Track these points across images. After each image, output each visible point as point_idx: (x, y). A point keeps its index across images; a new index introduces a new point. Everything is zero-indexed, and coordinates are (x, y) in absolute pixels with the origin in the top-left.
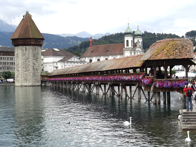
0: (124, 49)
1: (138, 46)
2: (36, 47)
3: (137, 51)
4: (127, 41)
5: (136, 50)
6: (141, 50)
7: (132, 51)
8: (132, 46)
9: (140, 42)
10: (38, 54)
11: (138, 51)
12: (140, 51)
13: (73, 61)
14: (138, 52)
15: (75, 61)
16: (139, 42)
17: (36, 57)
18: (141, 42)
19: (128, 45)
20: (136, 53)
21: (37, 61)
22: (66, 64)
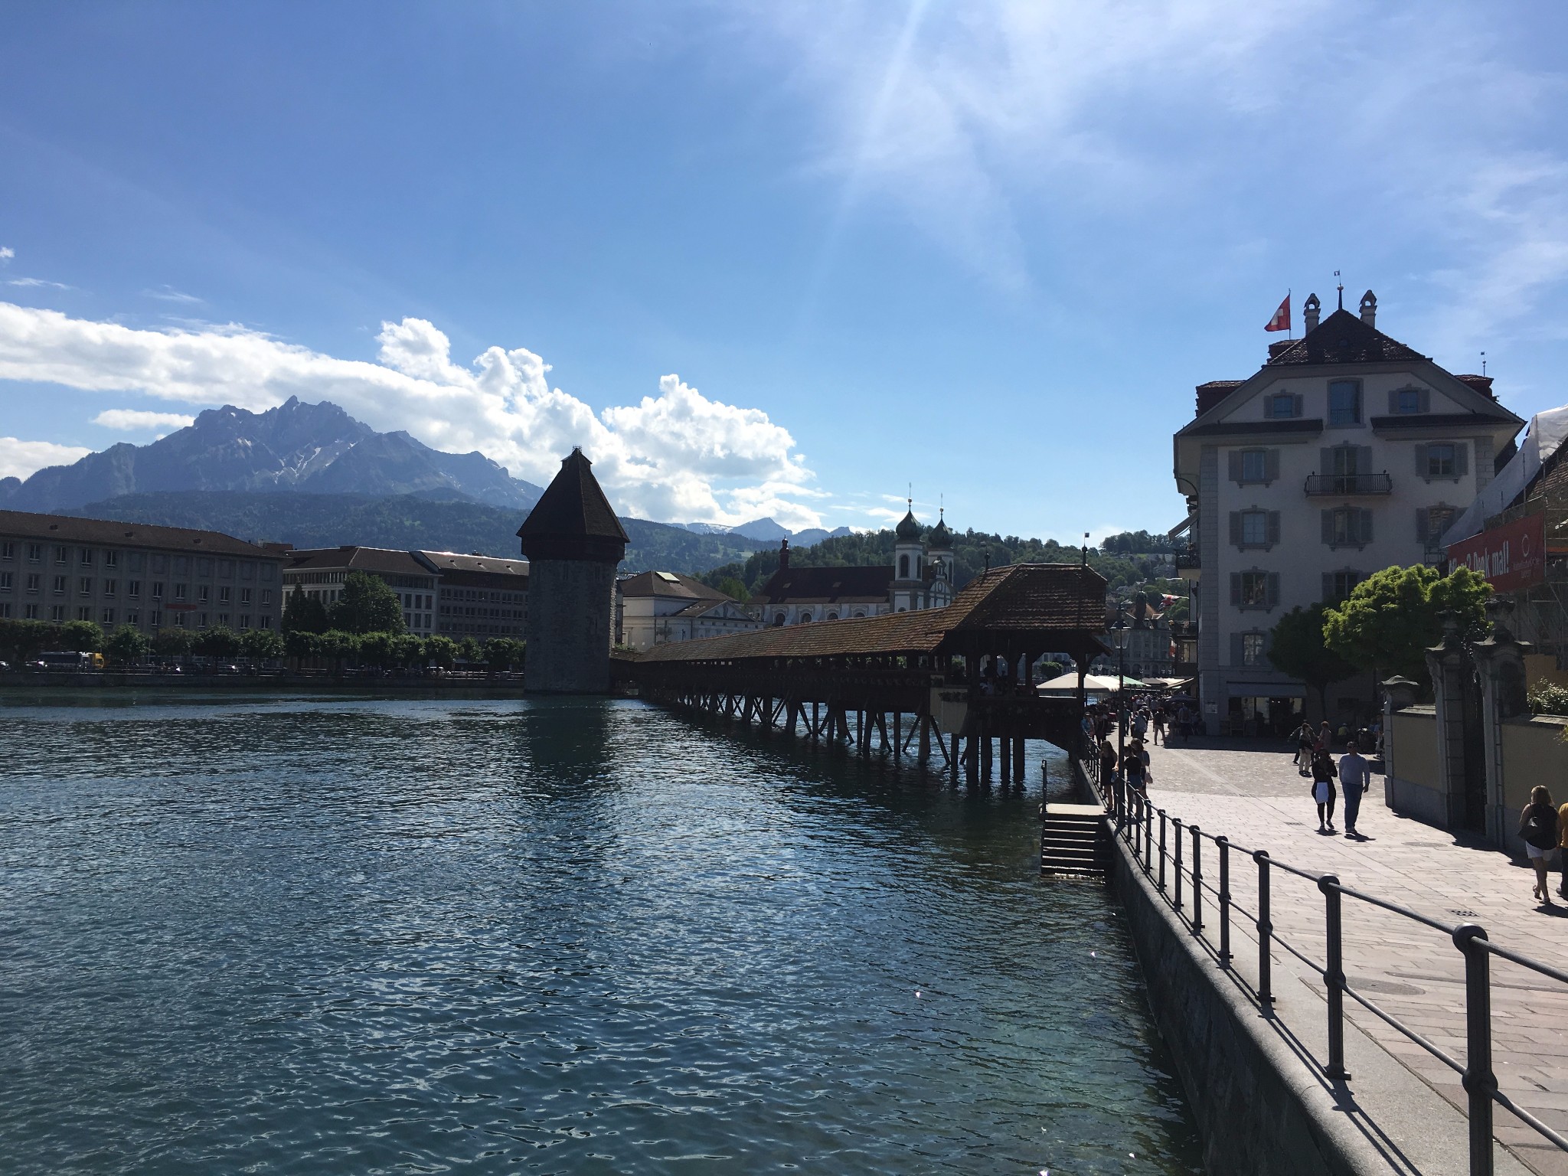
0: (892, 583)
1: (938, 576)
3: (935, 592)
4: (905, 560)
5: (933, 589)
6: (948, 591)
7: (919, 593)
8: (919, 576)
9: (948, 564)
11: (940, 592)
12: (945, 594)
13: (722, 616)
14: (938, 595)
15: (729, 615)
16: (945, 565)
18: (950, 564)
19: (904, 572)
20: (932, 600)
22: (697, 624)
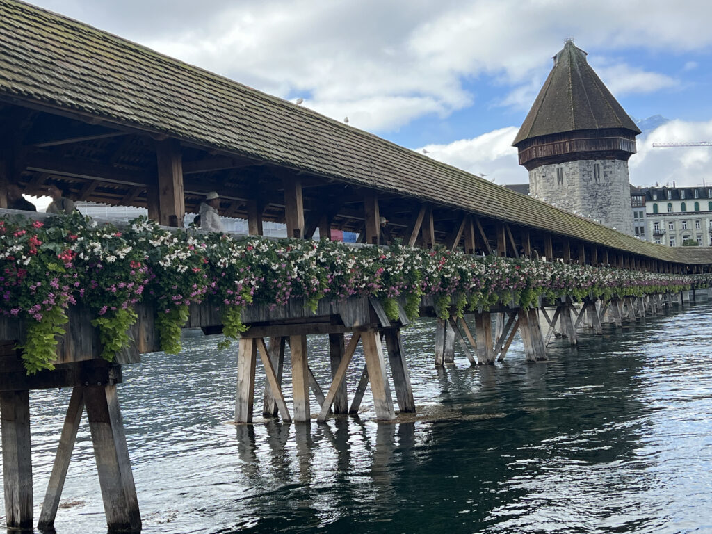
2: (598, 162)
21: (605, 213)
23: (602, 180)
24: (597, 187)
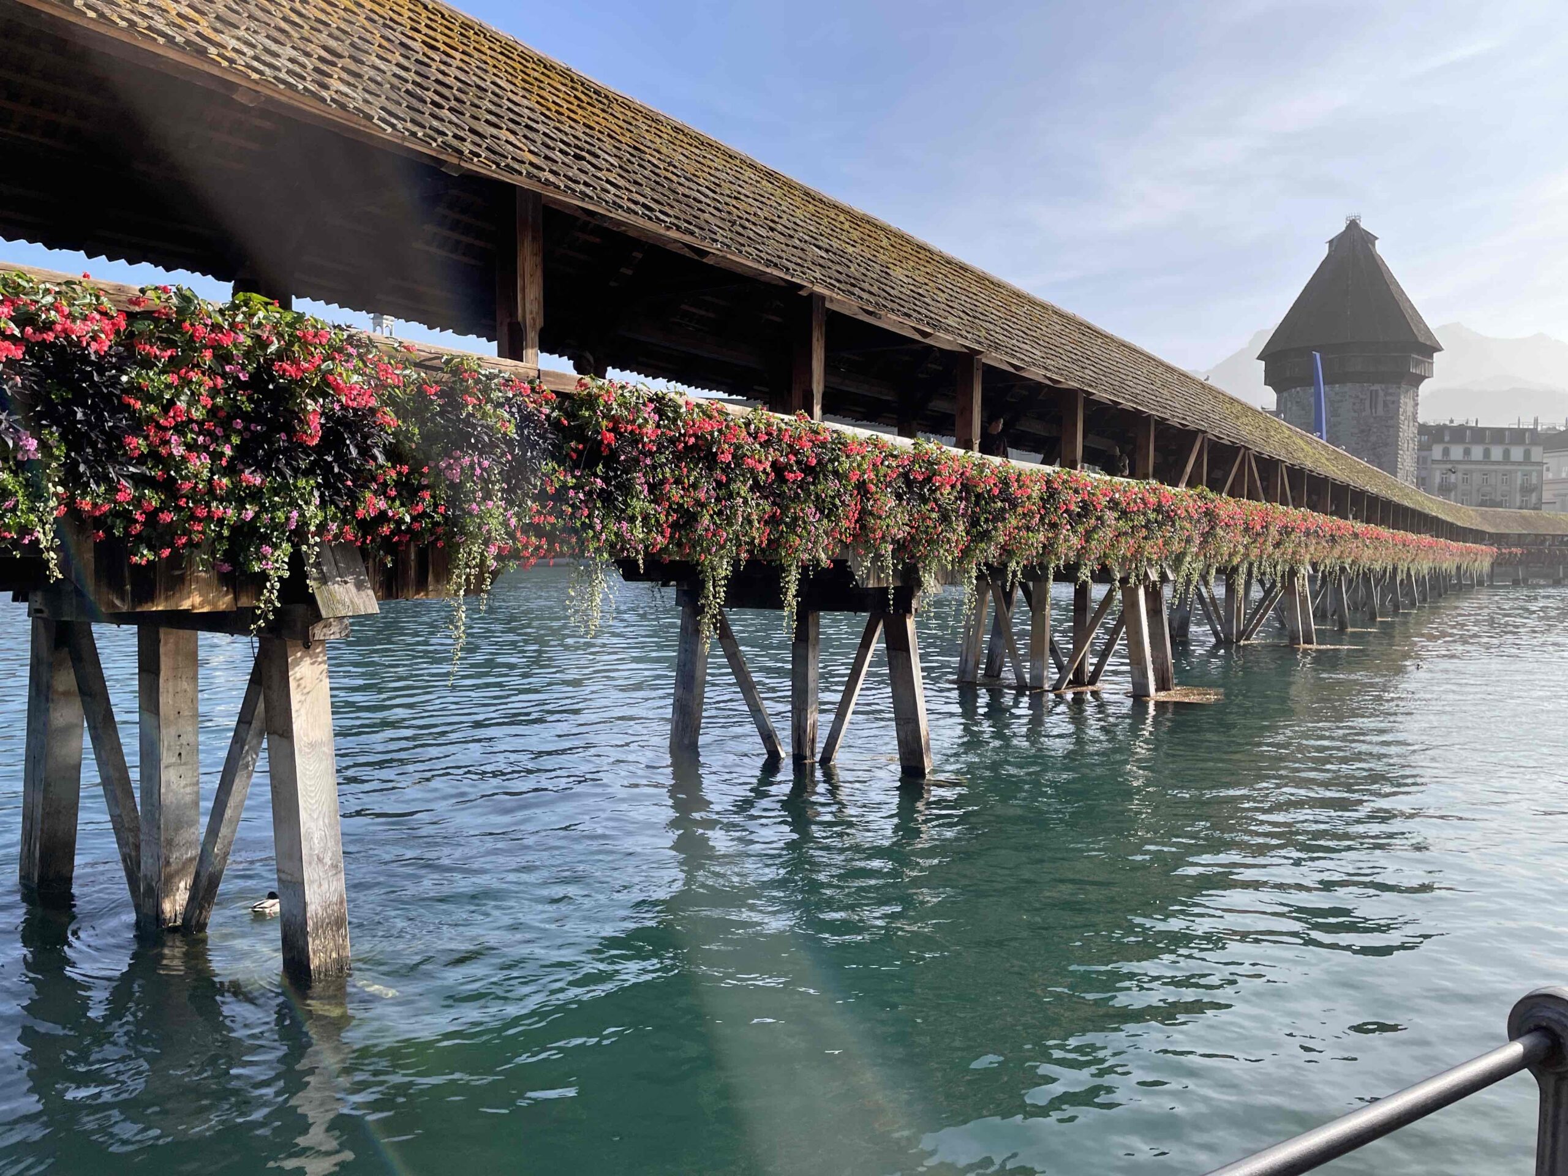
2: (1376, 387)
10: (1390, 422)
17: (1373, 439)
23: (1380, 411)
24: (1372, 420)
